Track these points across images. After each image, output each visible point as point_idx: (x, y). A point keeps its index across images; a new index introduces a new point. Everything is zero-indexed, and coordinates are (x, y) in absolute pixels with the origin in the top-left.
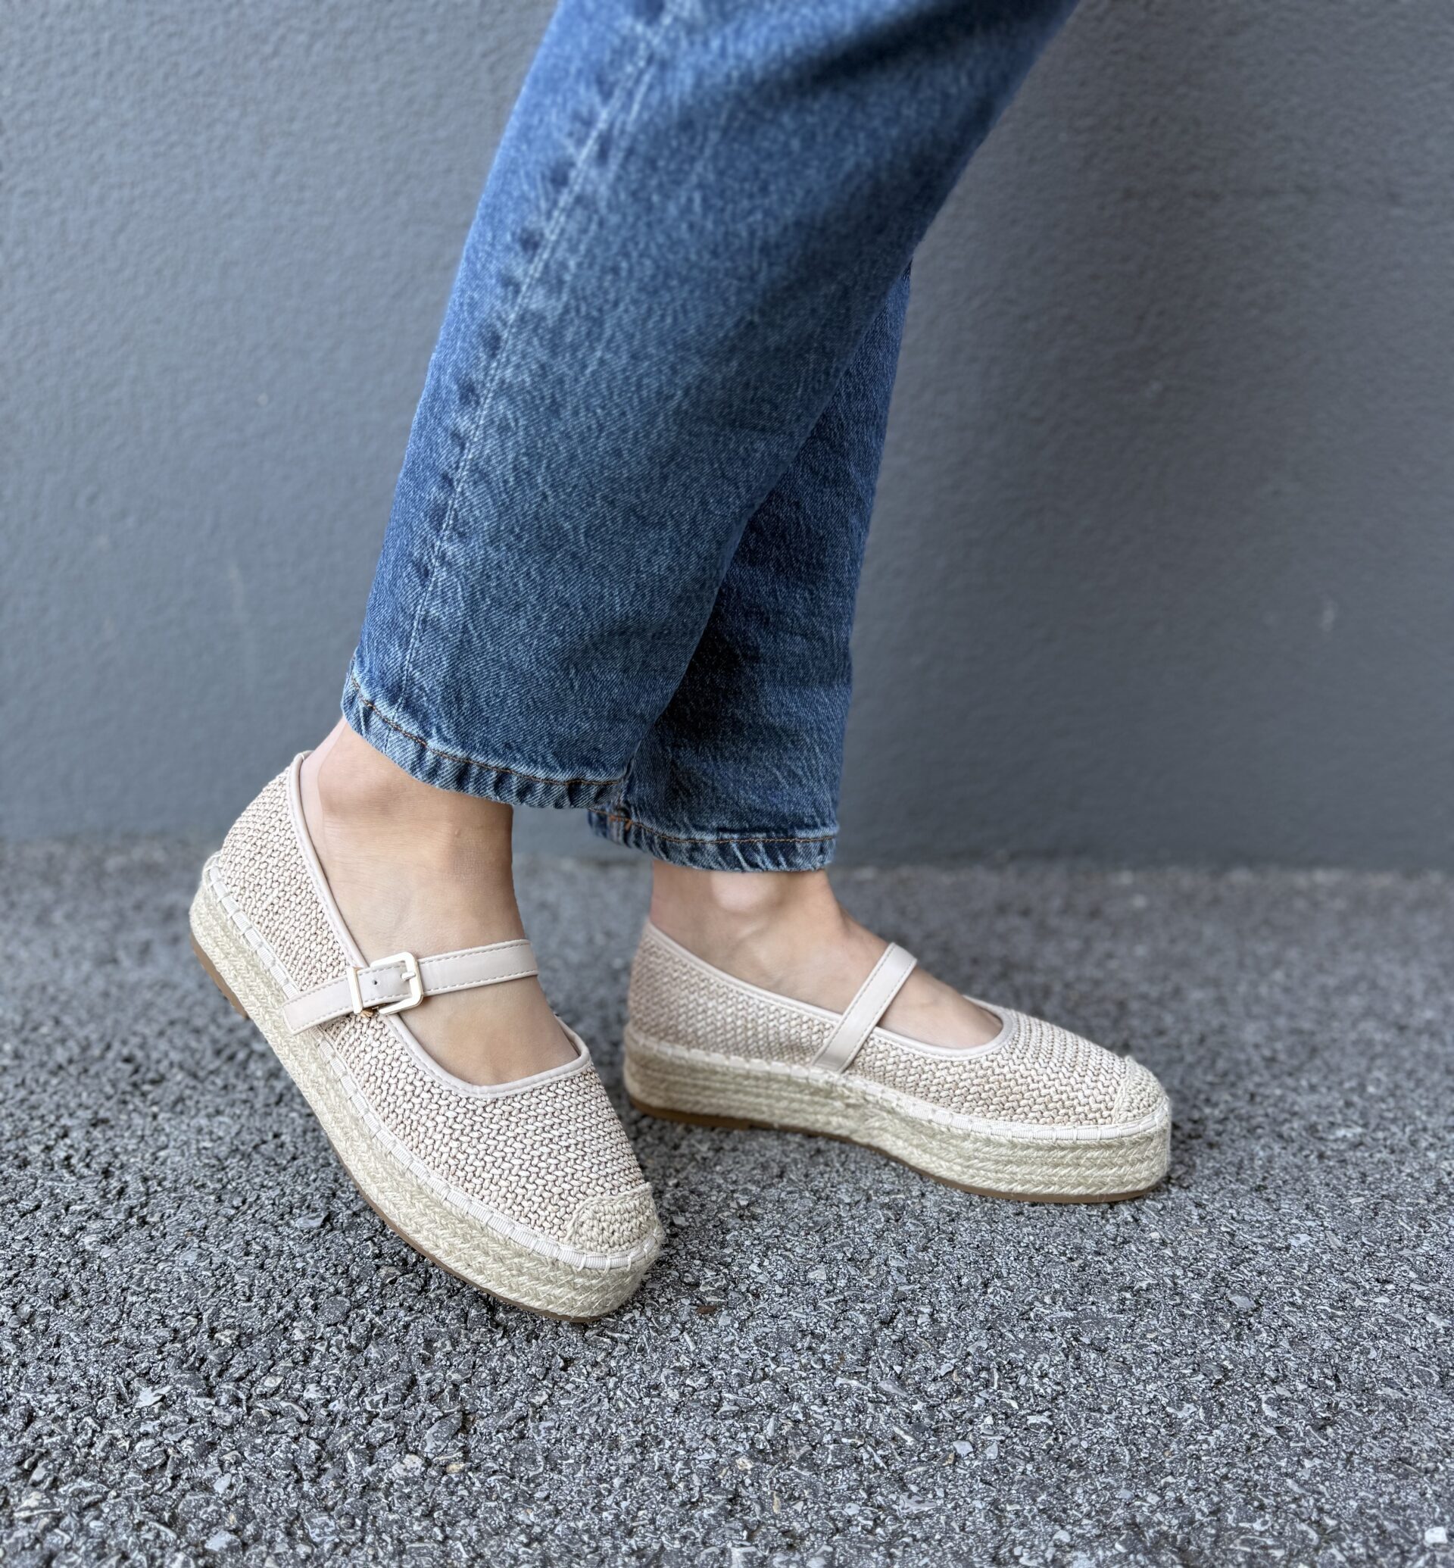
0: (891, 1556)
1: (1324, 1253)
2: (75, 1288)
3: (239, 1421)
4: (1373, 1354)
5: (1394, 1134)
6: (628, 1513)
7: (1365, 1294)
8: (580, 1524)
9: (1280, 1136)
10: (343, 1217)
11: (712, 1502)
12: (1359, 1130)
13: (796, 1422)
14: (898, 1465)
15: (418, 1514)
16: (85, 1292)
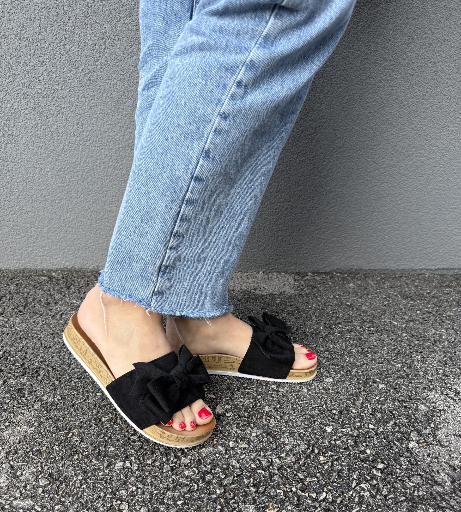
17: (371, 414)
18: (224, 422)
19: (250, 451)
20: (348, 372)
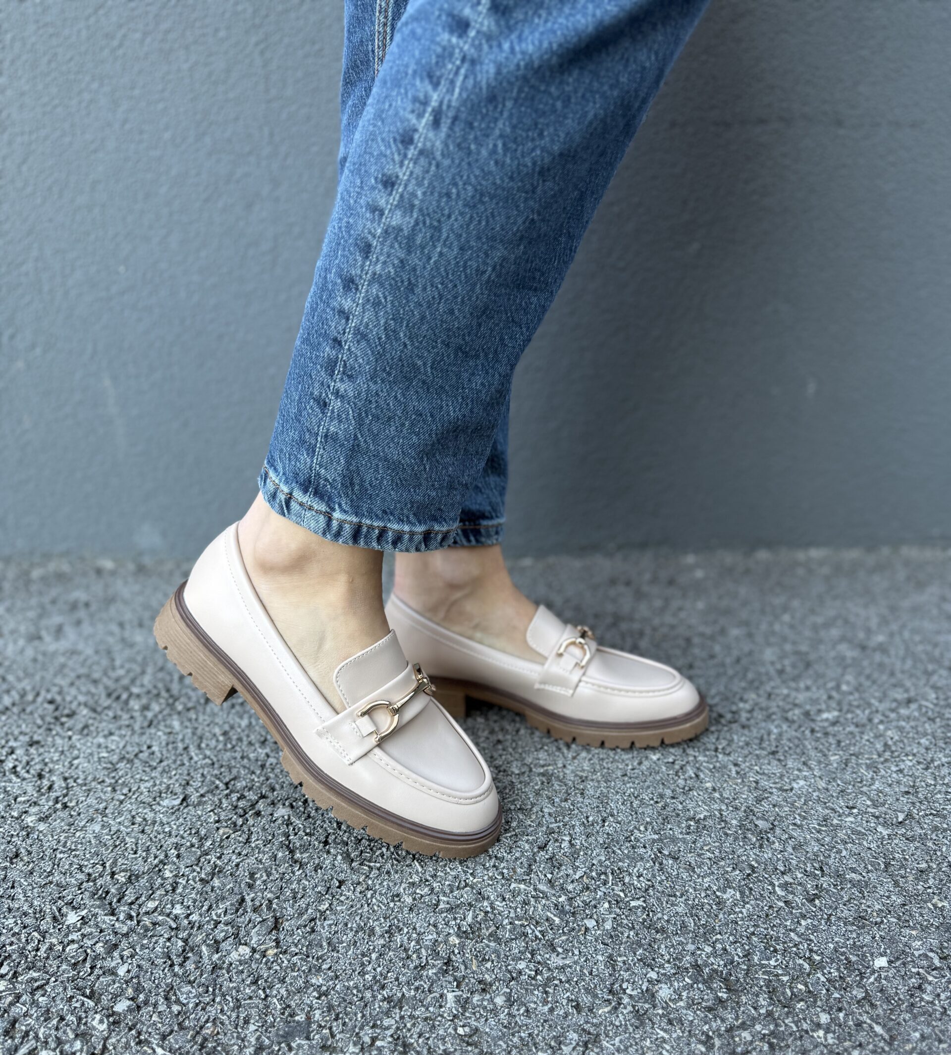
0: (546, 993)
1: (814, 791)
2: (23, 851)
3: (132, 930)
4: (844, 853)
5: (857, 715)
6: (381, 975)
7: (839, 816)
8: (351, 983)
9: (787, 719)
10: (194, 798)
11: (434, 965)
12: (836, 713)
13: (486, 913)
14: (550, 936)
15: (248, 982)
16: (30, 853)
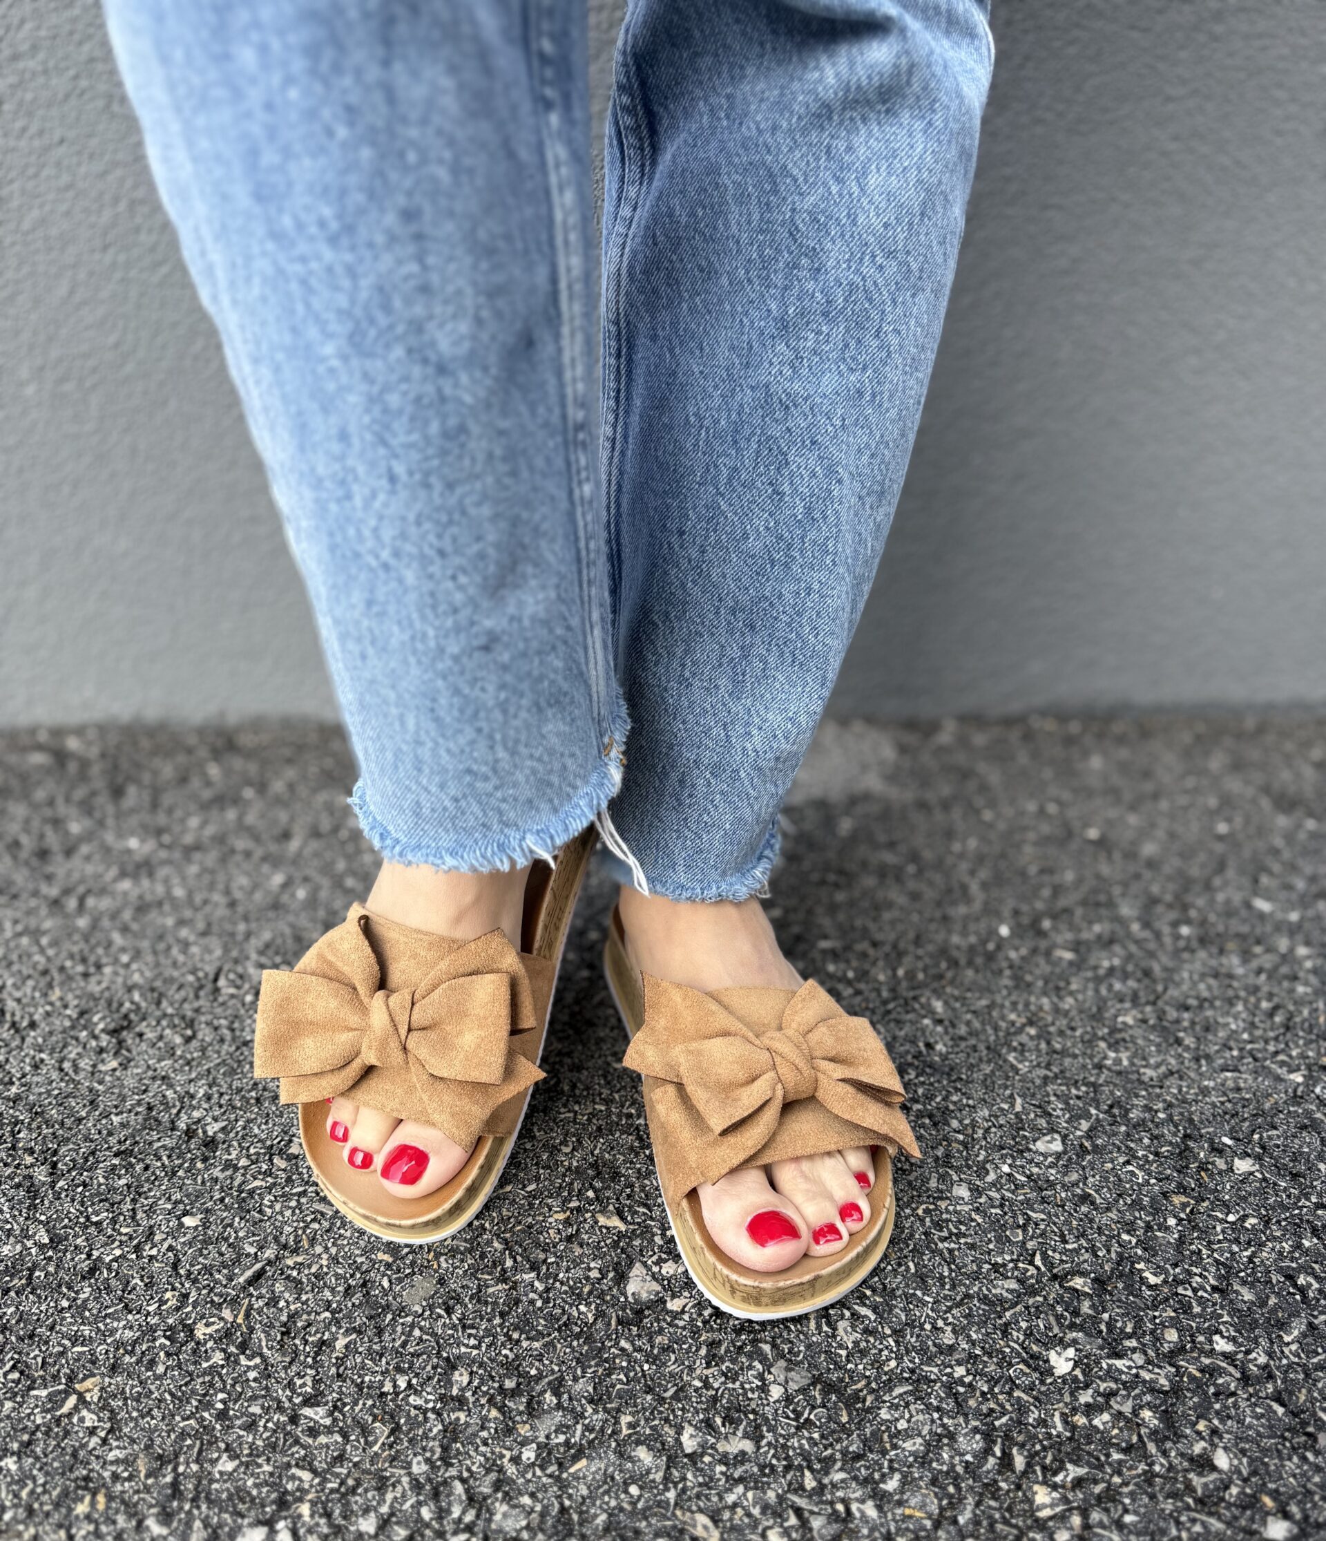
17: (1214, 1289)
18: (659, 1339)
19: (762, 1467)
20: (1118, 1111)
